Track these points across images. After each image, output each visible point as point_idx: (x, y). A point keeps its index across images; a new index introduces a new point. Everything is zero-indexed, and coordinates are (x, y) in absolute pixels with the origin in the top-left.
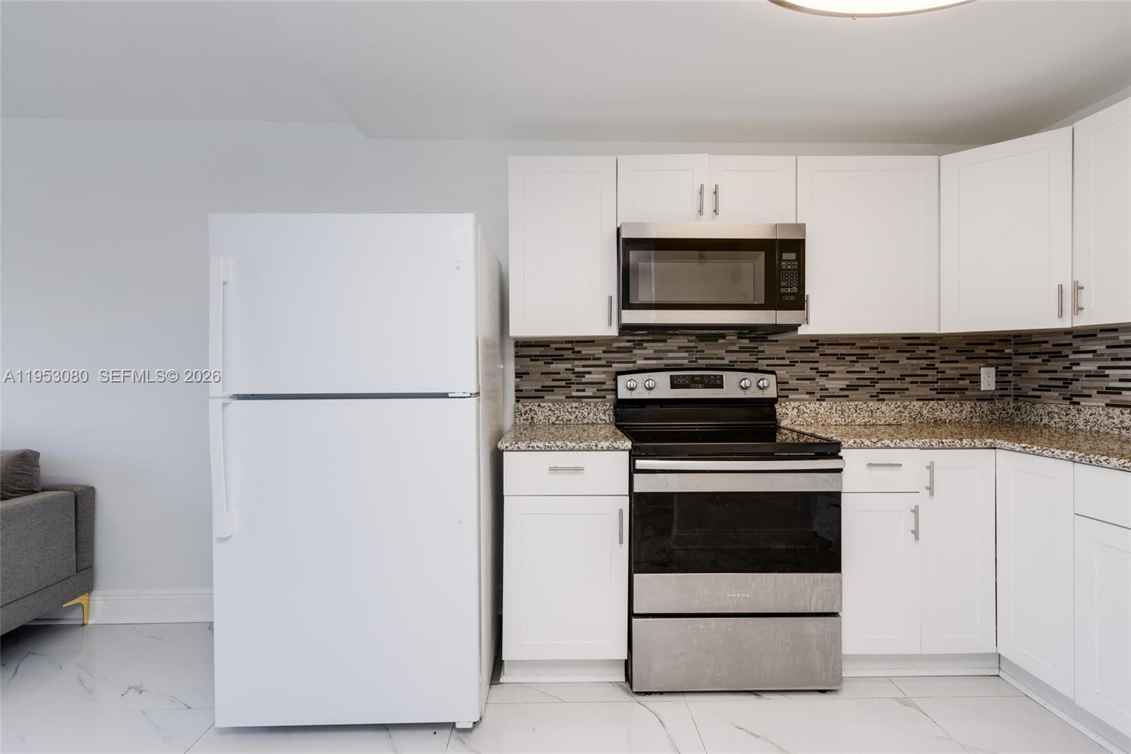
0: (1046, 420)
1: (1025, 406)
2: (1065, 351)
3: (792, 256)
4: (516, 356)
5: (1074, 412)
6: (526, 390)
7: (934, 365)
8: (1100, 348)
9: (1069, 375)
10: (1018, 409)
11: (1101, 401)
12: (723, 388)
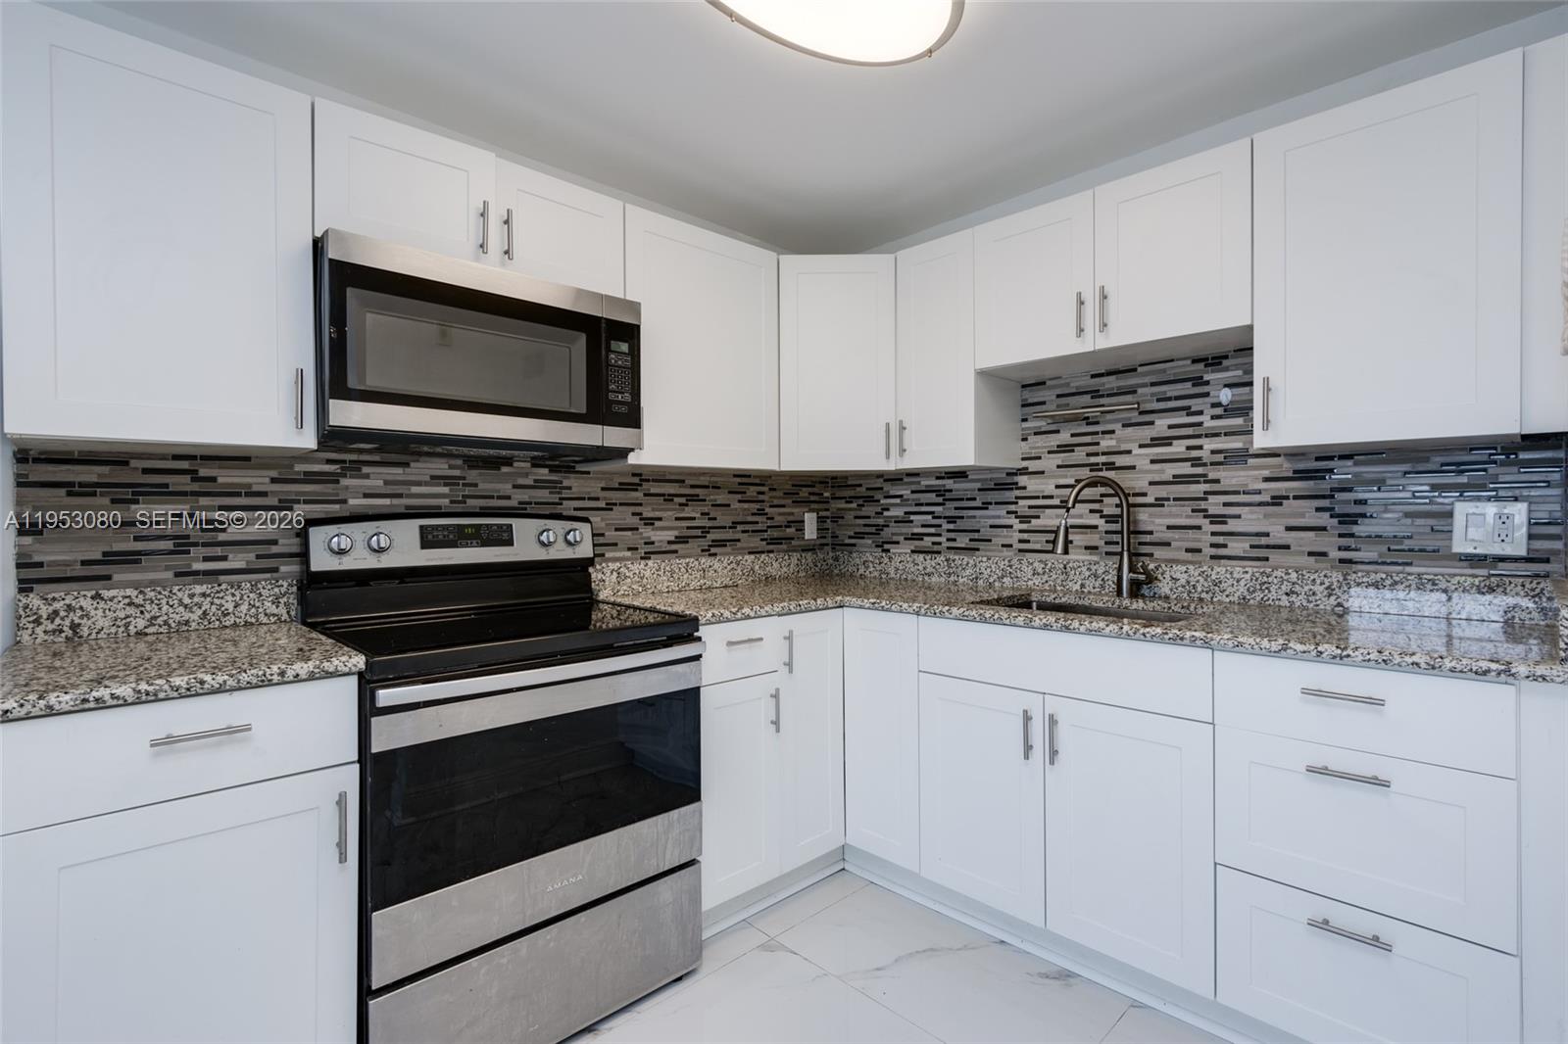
0: (861, 571)
1: (843, 556)
2: (878, 495)
3: (624, 347)
4: (19, 485)
5: (886, 560)
6: (52, 564)
7: (764, 510)
8: (906, 492)
9: (881, 521)
10: (836, 559)
11: (906, 548)
12: (512, 545)
